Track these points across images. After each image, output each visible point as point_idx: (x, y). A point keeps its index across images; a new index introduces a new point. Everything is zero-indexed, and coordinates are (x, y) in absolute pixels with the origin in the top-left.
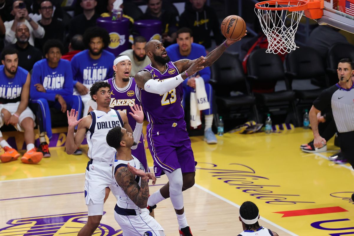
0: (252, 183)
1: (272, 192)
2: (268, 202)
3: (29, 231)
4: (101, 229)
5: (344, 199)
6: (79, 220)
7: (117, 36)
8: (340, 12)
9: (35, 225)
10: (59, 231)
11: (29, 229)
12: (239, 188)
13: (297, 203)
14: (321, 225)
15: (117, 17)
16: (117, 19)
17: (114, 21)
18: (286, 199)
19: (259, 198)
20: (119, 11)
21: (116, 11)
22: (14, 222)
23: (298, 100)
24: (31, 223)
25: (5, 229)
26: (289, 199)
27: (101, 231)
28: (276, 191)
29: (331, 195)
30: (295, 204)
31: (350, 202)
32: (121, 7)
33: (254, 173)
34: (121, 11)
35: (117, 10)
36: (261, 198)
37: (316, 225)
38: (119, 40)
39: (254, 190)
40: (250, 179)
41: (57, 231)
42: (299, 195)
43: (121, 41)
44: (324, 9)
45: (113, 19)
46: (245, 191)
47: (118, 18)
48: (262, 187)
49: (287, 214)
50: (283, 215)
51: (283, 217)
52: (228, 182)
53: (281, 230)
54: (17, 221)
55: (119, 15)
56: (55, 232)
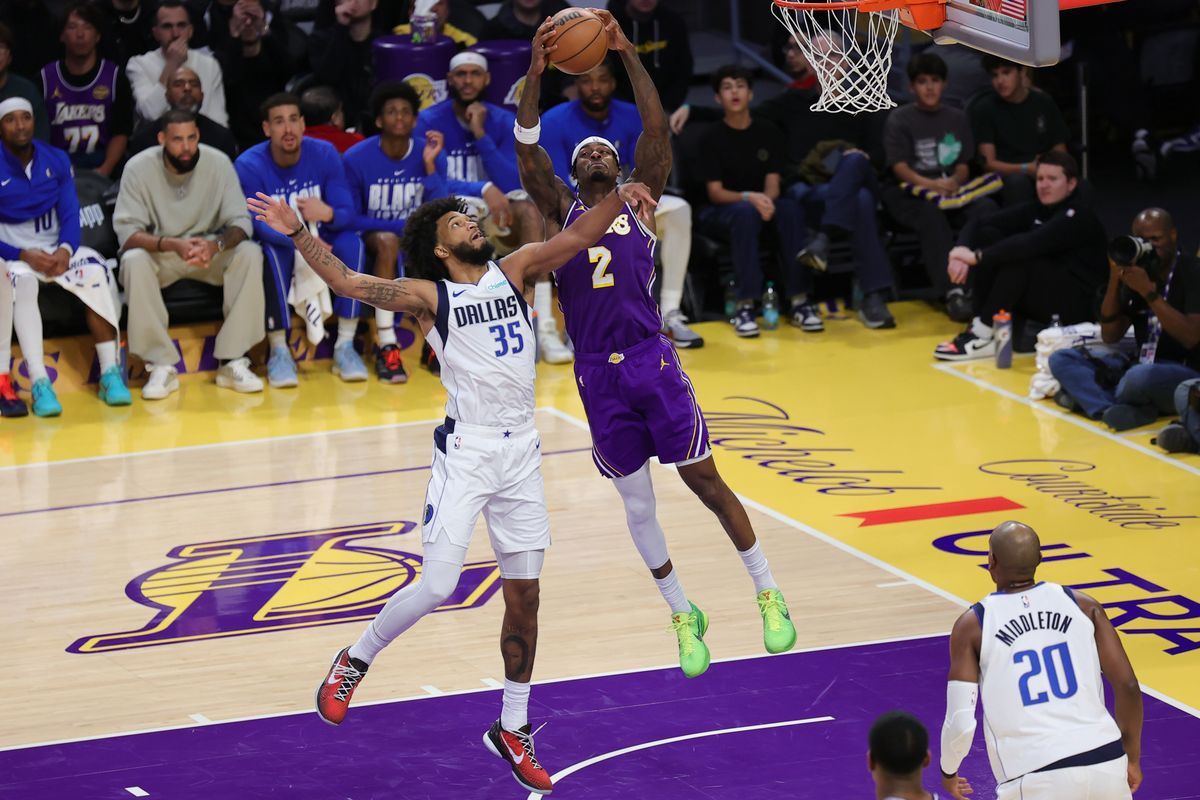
0: (783, 443)
1: (832, 465)
2: (824, 491)
3: (224, 574)
4: (406, 566)
5: (1014, 476)
6: (349, 544)
7: (426, 83)
8: (986, 11)
9: (239, 558)
10: (300, 572)
11: (224, 569)
12: (749, 457)
13: (896, 490)
14: (959, 543)
15: (423, 35)
16: (425, 40)
17: (417, 45)
18: (868, 481)
19: (800, 480)
20: (428, 21)
21: (421, 20)
22: (186, 553)
23: (890, 234)
24: (229, 554)
25: (163, 569)
26: (877, 480)
27: (405, 570)
28: (843, 462)
29: (980, 468)
30: (893, 494)
31: (1029, 485)
32: (433, 10)
33: (787, 418)
34: (434, 20)
35: (423, 18)
36: (805, 480)
37: (946, 544)
38: (432, 92)
39: (788, 462)
40: (775, 435)
41: (294, 573)
42: (900, 472)
43: (437, 94)
44: (947, 4)
45: (413, 41)
46: (764, 464)
47: (426, 37)
48: (807, 454)
49: (873, 518)
50: (862, 520)
51: (863, 525)
52: (723, 443)
53: (857, 558)
54: (192, 549)
55: (429, 28)
56: (290, 575)
